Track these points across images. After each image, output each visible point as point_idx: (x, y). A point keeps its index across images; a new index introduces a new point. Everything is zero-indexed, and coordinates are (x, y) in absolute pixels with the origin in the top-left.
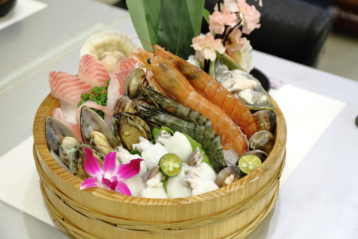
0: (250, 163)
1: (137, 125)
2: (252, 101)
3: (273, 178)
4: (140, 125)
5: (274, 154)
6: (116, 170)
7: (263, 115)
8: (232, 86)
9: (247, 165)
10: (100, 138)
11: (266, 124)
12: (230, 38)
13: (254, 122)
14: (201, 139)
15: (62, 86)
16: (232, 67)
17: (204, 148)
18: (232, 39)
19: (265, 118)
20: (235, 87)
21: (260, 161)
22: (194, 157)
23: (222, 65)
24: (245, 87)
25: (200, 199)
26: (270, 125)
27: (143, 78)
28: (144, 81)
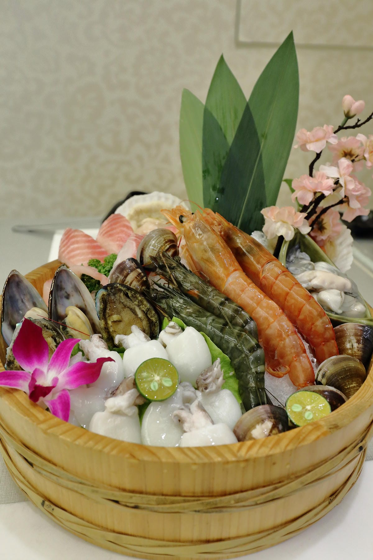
0: (309, 407)
1: (135, 308)
2: (340, 308)
3: (349, 446)
4: (140, 309)
5: (359, 400)
6: (68, 369)
7: (354, 330)
8: (310, 281)
9: (303, 409)
10: (77, 317)
11: (356, 345)
12: (323, 220)
13: (333, 339)
14: (230, 348)
15: (72, 247)
16: (315, 258)
17: (235, 364)
18: (324, 222)
19: (356, 335)
20: (315, 282)
21: (329, 407)
22: (207, 376)
23: (301, 253)
24: (332, 286)
26: (363, 348)
27: (169, 243)
28: (171, 247)
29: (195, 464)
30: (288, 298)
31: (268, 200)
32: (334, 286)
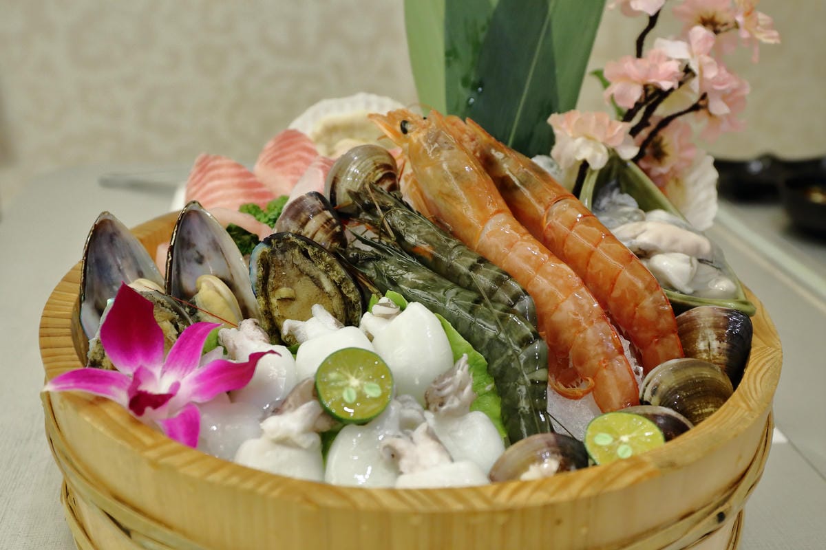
0: (625, 438)
1: (318, 276)
2: (689, 284)
3: (699, 510)
4: (328, 277)
5: (715, 427)
6: (197, 371)
7: (712, 318)
8: (635, 237)
9: (614, 441)
10: (216, 294)
11: (715, 344)
12: (661, 139)
13: (674, 332)
14: (487, 340)
15: (210, 185)
16: (647, 204)
17: (494, 370)
18: (664, 142)
19: (716, 326)
20: (644, 239)
21: (660, 436)
22: (444, 384)
23: (620, 195)
24: (674, 247)
25: (388, 502)
26: (727, 350)
27: (382, 169)
28: (385, 177)
29: (416, 513)
30: (592, 261)
31: (563, 100)
32: (678, 246)
